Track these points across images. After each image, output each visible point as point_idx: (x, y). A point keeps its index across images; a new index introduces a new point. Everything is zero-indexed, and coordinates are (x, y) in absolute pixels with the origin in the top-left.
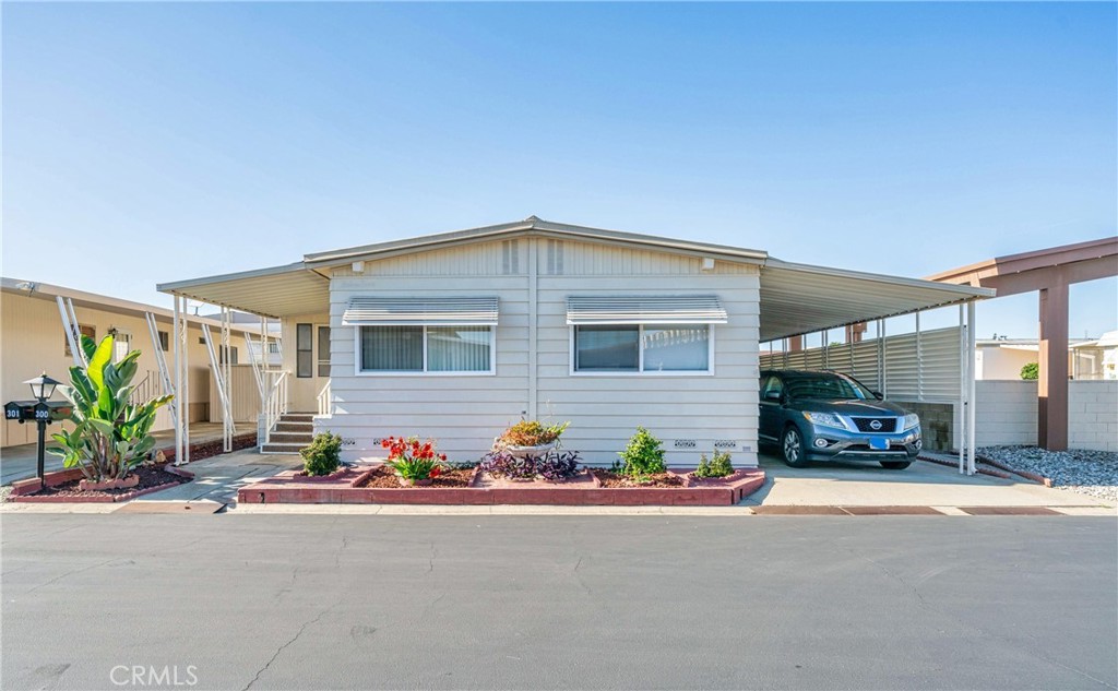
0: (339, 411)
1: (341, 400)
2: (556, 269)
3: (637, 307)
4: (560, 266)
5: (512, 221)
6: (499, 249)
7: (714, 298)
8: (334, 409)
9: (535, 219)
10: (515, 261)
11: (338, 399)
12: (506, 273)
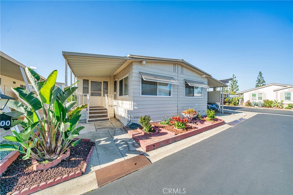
0: (136, 108)
1: (136, 104)
2: (182, 73)
3: (193, 83)
4: (183, 72)
5: (178, 59)
6: (172, 66)
7: (203, 83)
8: (134, 107)
9: (183, 60)
10: (175, 67)
11: (135, 104)
12: (174, 72)
